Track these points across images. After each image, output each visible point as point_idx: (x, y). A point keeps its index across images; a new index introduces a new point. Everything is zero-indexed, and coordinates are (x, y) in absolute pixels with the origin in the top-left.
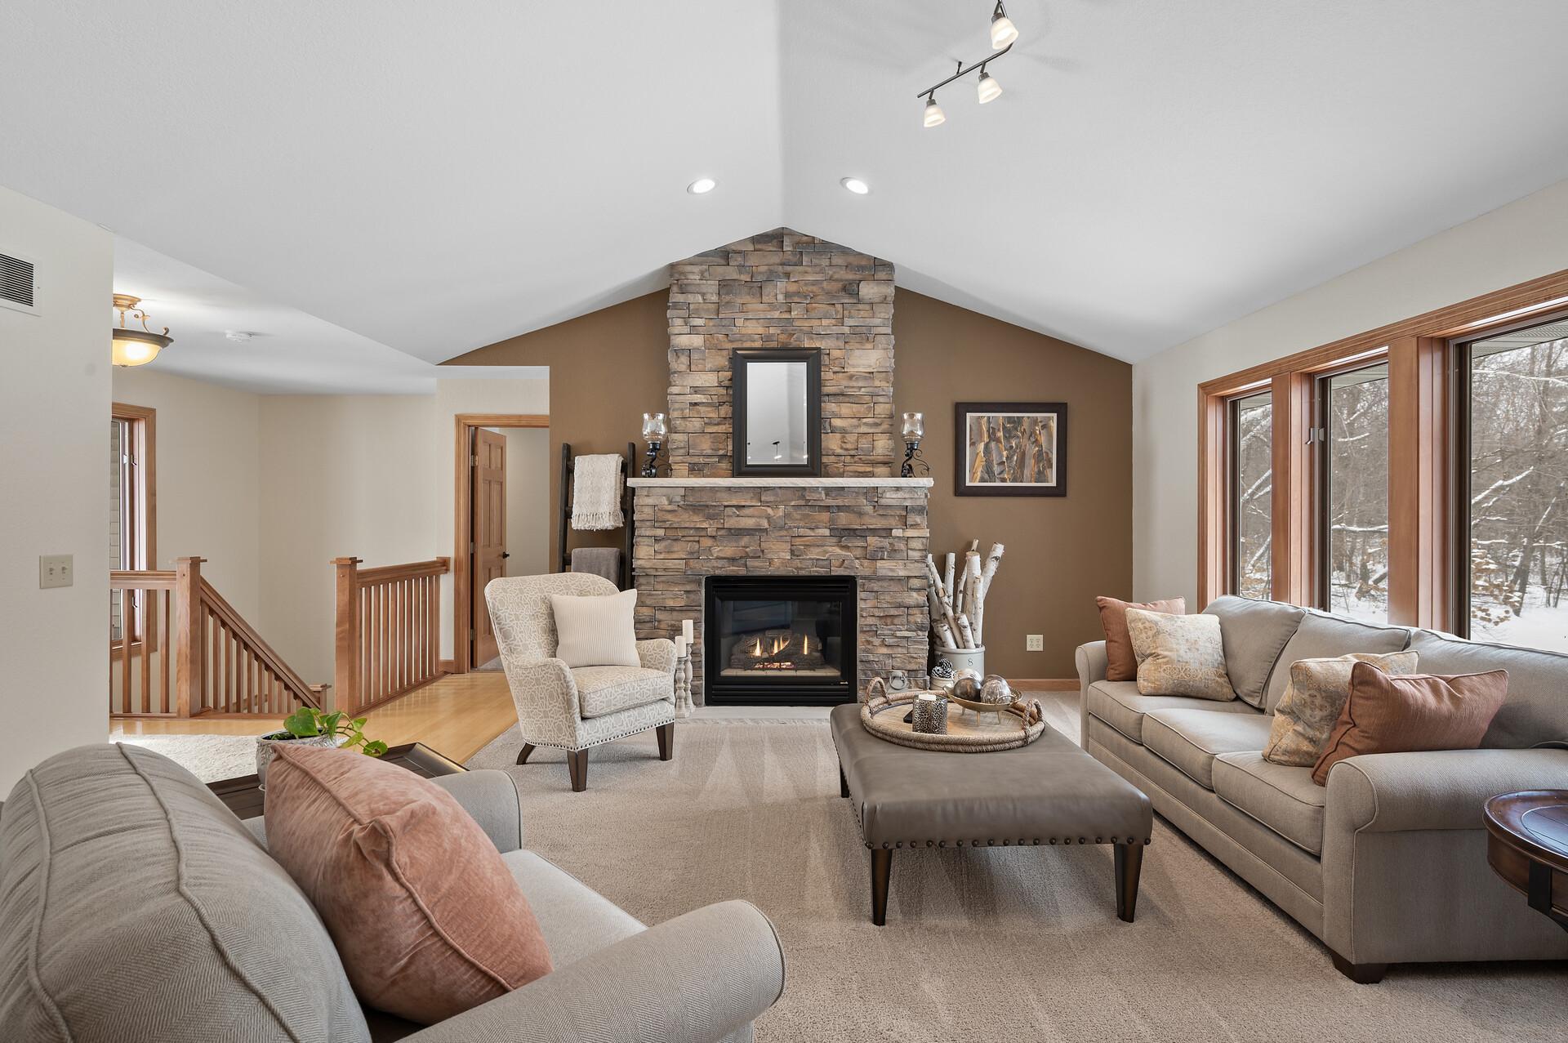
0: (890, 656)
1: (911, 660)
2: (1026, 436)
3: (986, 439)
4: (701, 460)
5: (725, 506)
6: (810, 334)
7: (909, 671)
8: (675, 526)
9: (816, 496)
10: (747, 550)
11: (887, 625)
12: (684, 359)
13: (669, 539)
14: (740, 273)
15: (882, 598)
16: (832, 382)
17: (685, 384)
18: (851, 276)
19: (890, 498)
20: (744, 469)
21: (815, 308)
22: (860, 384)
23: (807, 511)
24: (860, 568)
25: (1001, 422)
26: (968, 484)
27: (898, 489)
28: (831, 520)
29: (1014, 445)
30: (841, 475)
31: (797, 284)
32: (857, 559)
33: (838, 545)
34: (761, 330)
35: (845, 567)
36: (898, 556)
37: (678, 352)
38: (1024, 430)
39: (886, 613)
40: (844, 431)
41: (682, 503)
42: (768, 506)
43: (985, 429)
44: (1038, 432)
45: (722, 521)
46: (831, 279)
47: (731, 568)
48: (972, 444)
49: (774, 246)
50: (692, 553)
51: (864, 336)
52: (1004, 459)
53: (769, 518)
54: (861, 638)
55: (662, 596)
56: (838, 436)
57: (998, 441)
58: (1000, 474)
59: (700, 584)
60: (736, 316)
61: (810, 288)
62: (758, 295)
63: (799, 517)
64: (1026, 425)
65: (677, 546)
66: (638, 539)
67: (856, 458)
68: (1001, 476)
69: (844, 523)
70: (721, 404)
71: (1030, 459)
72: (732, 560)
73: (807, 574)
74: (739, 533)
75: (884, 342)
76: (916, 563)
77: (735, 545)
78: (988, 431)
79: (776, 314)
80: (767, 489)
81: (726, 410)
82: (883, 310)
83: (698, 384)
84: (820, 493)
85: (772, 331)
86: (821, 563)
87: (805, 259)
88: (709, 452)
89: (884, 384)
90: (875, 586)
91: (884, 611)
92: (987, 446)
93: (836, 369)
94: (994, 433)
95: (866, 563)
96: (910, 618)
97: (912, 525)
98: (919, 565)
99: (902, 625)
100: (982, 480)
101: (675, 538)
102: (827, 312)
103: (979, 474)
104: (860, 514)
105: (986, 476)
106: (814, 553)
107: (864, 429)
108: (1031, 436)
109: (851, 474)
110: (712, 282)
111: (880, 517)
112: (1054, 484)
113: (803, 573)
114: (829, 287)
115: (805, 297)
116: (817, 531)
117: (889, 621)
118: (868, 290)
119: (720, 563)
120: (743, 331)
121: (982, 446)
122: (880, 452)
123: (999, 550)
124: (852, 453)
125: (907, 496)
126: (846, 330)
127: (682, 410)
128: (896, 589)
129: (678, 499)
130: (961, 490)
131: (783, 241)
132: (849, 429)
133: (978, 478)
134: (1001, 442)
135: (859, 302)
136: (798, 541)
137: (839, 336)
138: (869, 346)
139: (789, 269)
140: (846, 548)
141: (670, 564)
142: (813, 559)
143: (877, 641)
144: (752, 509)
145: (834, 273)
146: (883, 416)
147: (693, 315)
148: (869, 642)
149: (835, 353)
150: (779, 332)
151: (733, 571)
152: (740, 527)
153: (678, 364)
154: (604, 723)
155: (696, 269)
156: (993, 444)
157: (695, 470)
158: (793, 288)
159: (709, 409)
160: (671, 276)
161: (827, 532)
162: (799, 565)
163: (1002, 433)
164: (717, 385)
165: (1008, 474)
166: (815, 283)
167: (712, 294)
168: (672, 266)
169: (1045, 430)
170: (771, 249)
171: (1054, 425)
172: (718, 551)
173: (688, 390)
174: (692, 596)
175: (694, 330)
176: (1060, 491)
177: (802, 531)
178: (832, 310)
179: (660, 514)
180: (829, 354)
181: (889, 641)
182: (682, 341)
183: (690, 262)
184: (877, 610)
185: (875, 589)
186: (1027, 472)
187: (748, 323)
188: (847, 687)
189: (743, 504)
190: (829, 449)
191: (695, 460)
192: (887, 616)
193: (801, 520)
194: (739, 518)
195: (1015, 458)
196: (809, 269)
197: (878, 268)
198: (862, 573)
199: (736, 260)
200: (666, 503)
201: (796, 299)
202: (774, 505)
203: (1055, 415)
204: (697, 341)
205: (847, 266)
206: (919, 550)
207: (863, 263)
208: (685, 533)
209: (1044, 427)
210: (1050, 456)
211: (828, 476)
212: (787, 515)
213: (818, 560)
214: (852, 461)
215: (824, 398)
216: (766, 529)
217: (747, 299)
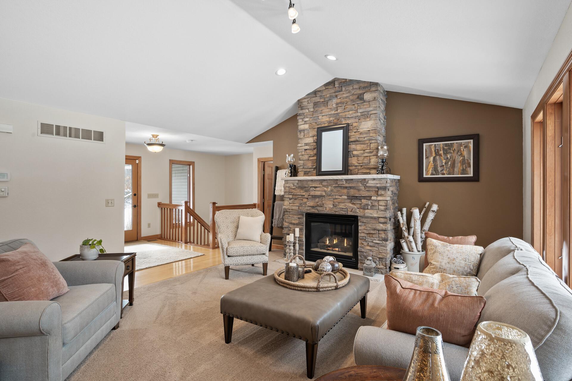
0: (371, 250)
1: (380, 253)
2: (456, 152)
3: (434, 155)
4: (308, 170)
5: (311, 187)
6: (345, 118)
7: (379, 258)
8: (295, 194)
9: (341, 183)
10: (318, 203)
11: (370, 237)
12: (302, 134)
13: (293, 199)
14: (321, 99)
15: (367, 225)
16: (353, 136)
17: (303, 142)
18: (361, 92)
19: (371, 183)
20: (320, 173)
21: (347, 107)
22: (364, 136)
23: (339, 189)
24: (359, 213)
25: (442, 146)
26: (425, 176)
27: (374, 179)
28: (348, 193)
29: (449, 157)
30: (357, 174)
31: (340, 99)
32: (358, 208)
33: (351, 203)
34: (328, 119)
35: (353, 212)
36: (374, 208)
37: (300, 131)
38: (455, 149)
39: (369, 232)
40: (358, 156)
41: (297, 186)
42: (325, 187)
43: (433, 150)
44: (462, 150)
45: (309, 192)
46: (353, 94)
47: (313, 210)
48: (427, 158)
49: (332, 86)
50: (301, 204)
51: (366, 116)
52: (444, 164)
53: (325, 191)
54: (360, 241)
55: (291, 219)
56: (356, 158)
57: (440, 155)
58: (441, 171)
59: (303, 215)
60: (318, 115)
61: (345, 100)
62: (327, 106)
63: (336, 191)
64: (455, 147)
65: (296, 201)
66: (285, 199)
67: (363, 167)
68: (442, 172)
69: (352, 194)
70: (314, 149)
71: (458, 163)
72: (313, 207)
73: (338, 214)
74: (314, 197)
75: (374, 117)
76: (382, 212)
77: (314, 201)
78: (435, 151)
79: (333, 112)
80: (324, 180)
81: (315, 151)
82: (374, 104)
83: (307, 142)
84: (343, 182)
85: (331, 119)
86: (344, 209)
87: (343, 89)
88: (310, 167)
89: (374, 135)
90: (365, 220)
91: (368, 231)
92: (434, 158)
93: (355, 131)
94: (438, 152)
95: (361, 210)
96: (380, 235)
97: (380, 195)
98: (383, 212)
99: (376, 238)
100: (432, 174)
101: (295, 198)
102: (351, 108)
103: (430, 172)
104: (359, 190)
105: (434, 172)
106: (342, 206)
107: (366, 155)
108: (458, 152)
109: (361, 173)
110: (311, 104)
111: (367, 192)
112: (471, 175)
113: (337, 213)
114: (352, 98)
115: (343, 104)
116: (342, 197)
117: (371, 236)
118: (367, 96)
119: (309, 208)
120: (322, 120)
121: (432, 158)
122: (372, 164)
123: (435, 207)
124: (361, 165)
125: (377, 182)
126: (359, 114)
127: (302, 152)
128: (374, 222)
129: (296, 184)
130: (421, 179)
131: (335, 83)
132: (360, 155)
133: (430, 173)
134: (442, 156)
135: (364, 101)
136: (335, 201)
137: (355, 117)
138: (368, 119)
139: (337, 94)
140: (353, 204)
141: (294, 208)
142: (341, 208)
143: (365, 244)
144: (319, 188)
145: (355, 92)
146: (374, 148)
147: (305, 117)
148: (363, 244)
149: (355, 124)
150: (334, 119)
151: (313, 211)
152: (315, 195)
153: (301, 136)
154: (236, 259)
155: (306, 100)
156: (438, 157)
157: (306, 174)
158: (339, 101)
159: (310, 151)
160: (298, 104)
161: (346, 197)
162: (335, 210)
163: (442, 152)
164: (313, 142)
165: (446, 171)
166: (346, 97)
167: (311, 108)
168: (299, 101)
169: (466, 148)
170: (331, 87)
171: (471, 146)
172: (309, 203)
173: (303, 145)
174: (300, 220)
175: (306, 123)
176: (476, 178)
177: (337, 197)
178: (353, 107)
179: (291, 190)
180: (352, 125)
181: (370, 244)
182: (301, 127)
183: (304, 98)
184: (365, 230)
185: (364, 222)
186: (456, 170)
187: (323, 117)
188: (355, 261)
189: (316, 186)
190: (352, 163)
191: (306, 170)
192: (369, 233)
193: (337, 192)
194: (315, 192)
195: (450, 163)
196: (344, 92)
197: (372, 86)
198: (360, 215)
199: (319, 94)
200: (293, 186)
201: (340, 105)
202: (327, 186)
203: (472, 141)
204: (306, 126)
205: (359, 88)
206: (384, 206)
207: (366, 85)
208: (298, 196)
209: (465, 147)
210: (469, 161)
211: (351, 174)
212: (332, 190)
213: (343, 208)
214: (361, 168)
215: (350, 143)
216: (325, 196)
217: (323, 108)
